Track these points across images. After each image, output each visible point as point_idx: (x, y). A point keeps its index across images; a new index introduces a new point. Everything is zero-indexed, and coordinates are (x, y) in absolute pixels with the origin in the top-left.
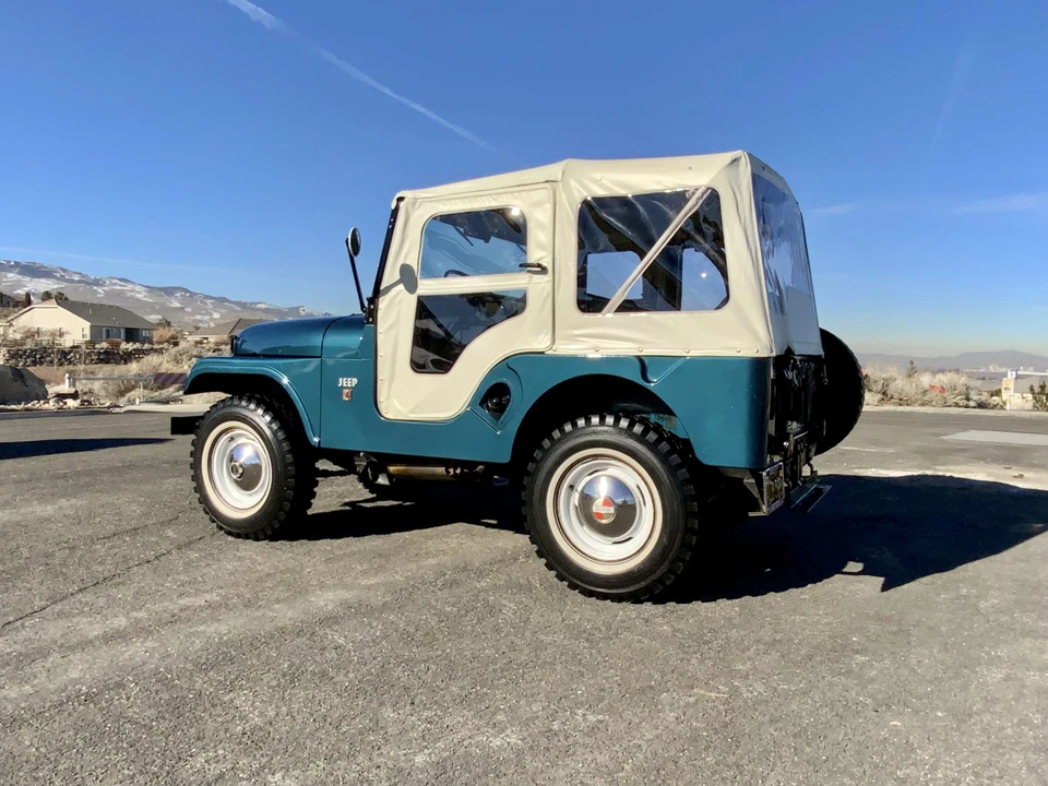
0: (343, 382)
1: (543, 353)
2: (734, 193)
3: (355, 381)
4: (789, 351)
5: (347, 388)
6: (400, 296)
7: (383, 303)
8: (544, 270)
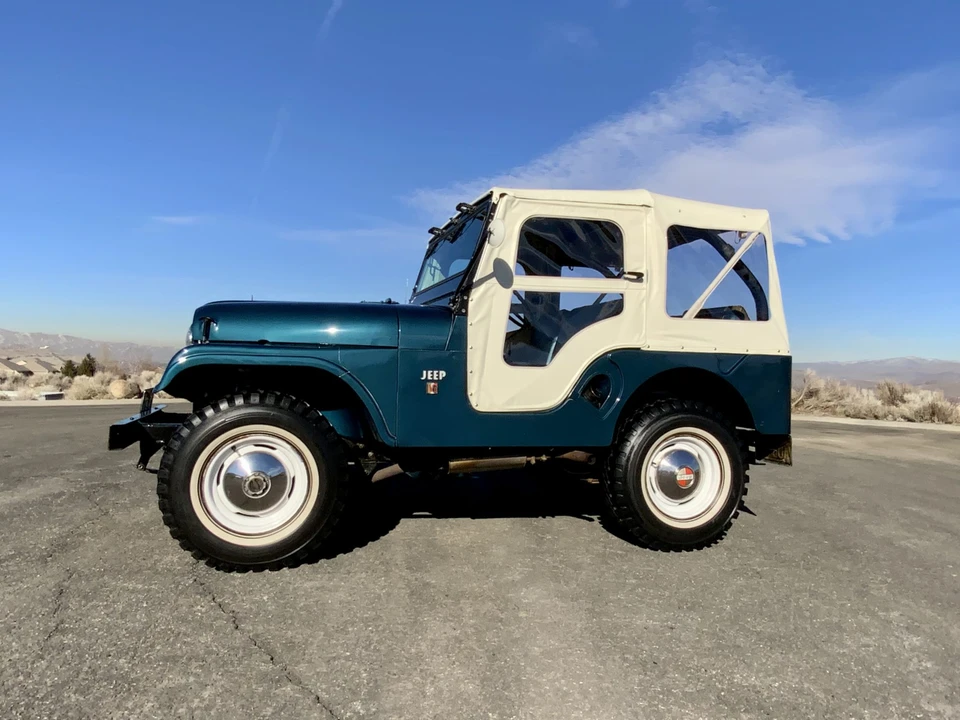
0: (427, 375)
1: (638, 349)
3: (443, 374)
5: (433, 381)
6: (494, 288)
7: (475, 295)
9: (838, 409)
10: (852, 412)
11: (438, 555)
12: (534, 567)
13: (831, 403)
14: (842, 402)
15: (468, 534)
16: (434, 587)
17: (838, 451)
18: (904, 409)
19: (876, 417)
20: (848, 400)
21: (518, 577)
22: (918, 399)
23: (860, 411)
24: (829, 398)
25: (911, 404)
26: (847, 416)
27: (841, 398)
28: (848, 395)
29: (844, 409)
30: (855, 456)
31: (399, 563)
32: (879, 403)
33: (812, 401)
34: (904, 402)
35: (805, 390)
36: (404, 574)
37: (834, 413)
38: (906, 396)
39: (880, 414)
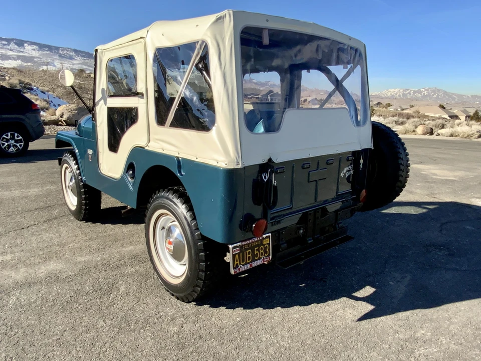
0: (89, 151)
1: (143, 148)
2: (218, 45)
3: (92, 151)
4: (270, 160)
5: (90, 155)
6: (103, 106)
8: (142, 94)
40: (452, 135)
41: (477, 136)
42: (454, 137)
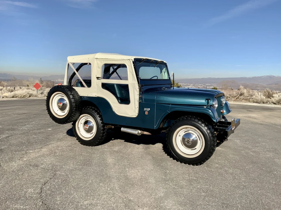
9: (251, 100)
10: (255, 101)
11: (130, 184)
12: (166, 189)
13: (248, 98)
14: (252, 97)
15: (139, 172)
16: (133, 202)
17: (255, 121)
18: (273, 100)
19: (264, 103)
20: (254, 97)
21: (162, 195)
22: (278, 96)
23: (258, 100)
24: (248, 96)
25: (275, 98)
26: (254, 102)
27: (252, 96)
28: (254, 95)
29: (253, 100)
30: (262, 123)
31: (117, 189)
32: (264, 98)
33: (242, 97)
34: (273, 97)
35: (240, 93)
36: (120, 195)
37: (249, 101)
38: (274, 95)
39: (265, 101)
40: (13, 97)
41: (29, 96)
42: (14, 98)
